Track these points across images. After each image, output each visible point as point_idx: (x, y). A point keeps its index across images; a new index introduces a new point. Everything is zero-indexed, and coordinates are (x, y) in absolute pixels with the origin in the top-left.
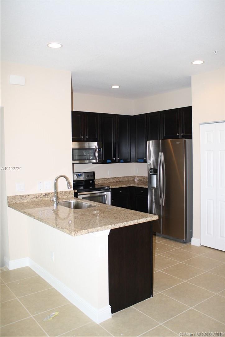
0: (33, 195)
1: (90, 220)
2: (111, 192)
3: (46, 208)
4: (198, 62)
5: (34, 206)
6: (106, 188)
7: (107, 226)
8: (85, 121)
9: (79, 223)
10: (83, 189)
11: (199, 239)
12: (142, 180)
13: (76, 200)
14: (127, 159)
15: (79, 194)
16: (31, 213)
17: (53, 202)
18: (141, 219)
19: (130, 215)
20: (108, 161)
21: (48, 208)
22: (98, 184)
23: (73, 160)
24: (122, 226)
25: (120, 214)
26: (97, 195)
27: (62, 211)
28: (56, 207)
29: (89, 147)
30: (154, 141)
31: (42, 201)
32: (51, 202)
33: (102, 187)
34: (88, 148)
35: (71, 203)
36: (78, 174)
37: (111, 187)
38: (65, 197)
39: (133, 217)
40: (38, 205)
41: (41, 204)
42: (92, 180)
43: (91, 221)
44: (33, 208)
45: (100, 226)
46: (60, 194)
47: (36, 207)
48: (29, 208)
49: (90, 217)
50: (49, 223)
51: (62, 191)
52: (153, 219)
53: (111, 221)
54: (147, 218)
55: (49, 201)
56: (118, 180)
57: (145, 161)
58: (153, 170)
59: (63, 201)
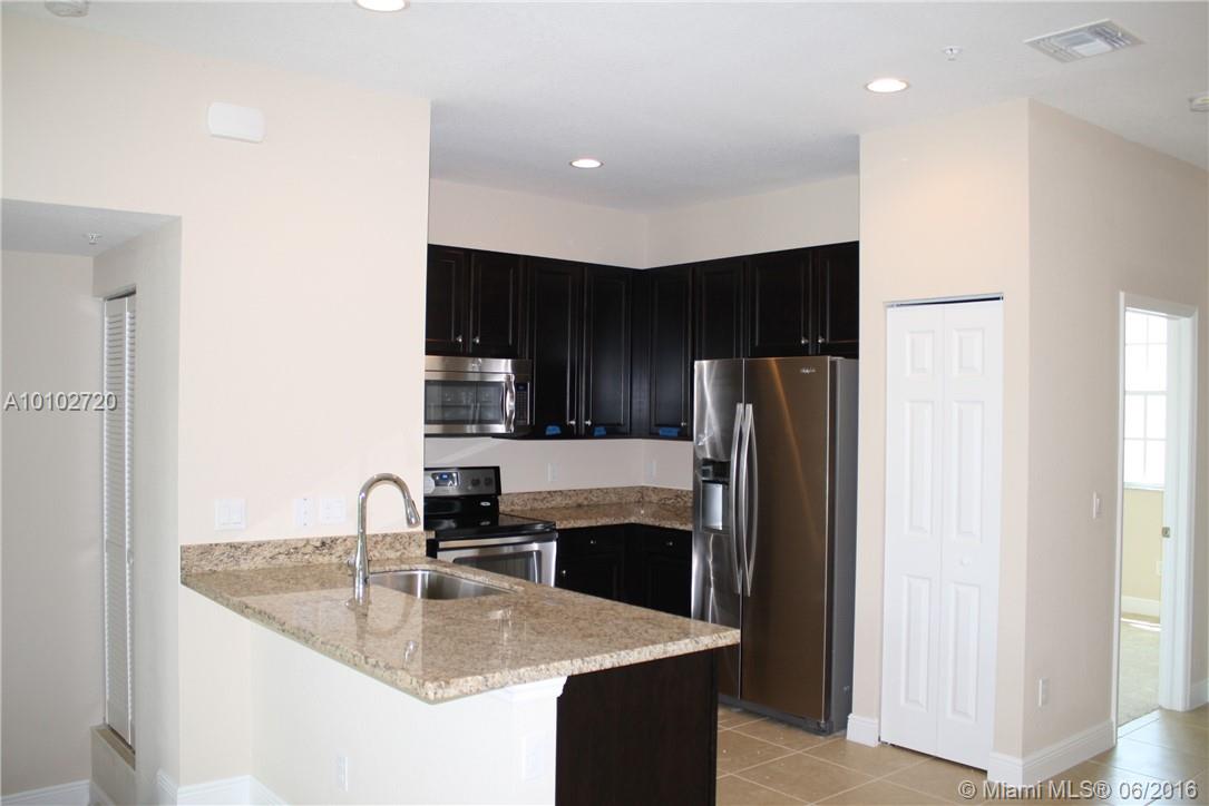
0: (277, 545)
1: (490, 642)
2: (557, 540)
3: (324, 593)
4: (887, 85)
5: (277, 584)
6: (539, 527)
7: (556, 664)
8: (472, 284)
9: (449, 650)
10: (457, 528)
11: (876, 721)
12: (670, 502)
13: (433, 567)
14: (619, 424)
15: (442, 545)
16: (268, 611)
17: (350, 572)
18: (679, 640)
19: (635, 626)
20: (552, 430)
21: (333, 593)
22: (512, 511)
23: (427, 422)
24: (608, 665)
25: (600, 620)
26: (506, 550)
27: (384, 606)
28: (361, 591)
29: (481, 377)
30: (716, 361)
31: (309, 565)
32: (343, 570)
33: (526, 522)
34: (476, 380)
35: (416, 576)
36: (441, 475)
37: (559, 526)
38: (392, 555)
39: (646, 632)
40: (292, 582)
41: (305, 577)
42: (491, 495)
43: (494, 643)
44: (275, 590)
45: (529, 665)
46: (376, 543)
47: (287, 590)
48: (261, 592)
49: (490, 629)
50: (338, 647)
51: (384, 532)
52: (722, 643)
53: (569, 646)
54: (702, 638)
55: (333, 568)
56: (583, 501)
57: (686, 435)
58: (710, 468)
59: (387, 569)
